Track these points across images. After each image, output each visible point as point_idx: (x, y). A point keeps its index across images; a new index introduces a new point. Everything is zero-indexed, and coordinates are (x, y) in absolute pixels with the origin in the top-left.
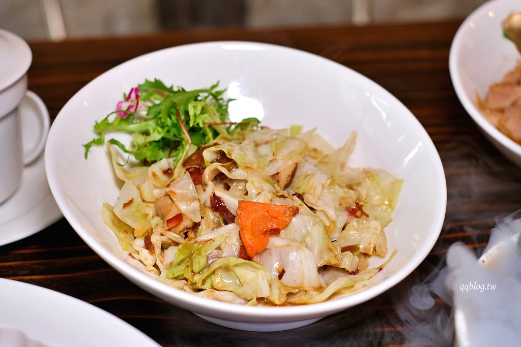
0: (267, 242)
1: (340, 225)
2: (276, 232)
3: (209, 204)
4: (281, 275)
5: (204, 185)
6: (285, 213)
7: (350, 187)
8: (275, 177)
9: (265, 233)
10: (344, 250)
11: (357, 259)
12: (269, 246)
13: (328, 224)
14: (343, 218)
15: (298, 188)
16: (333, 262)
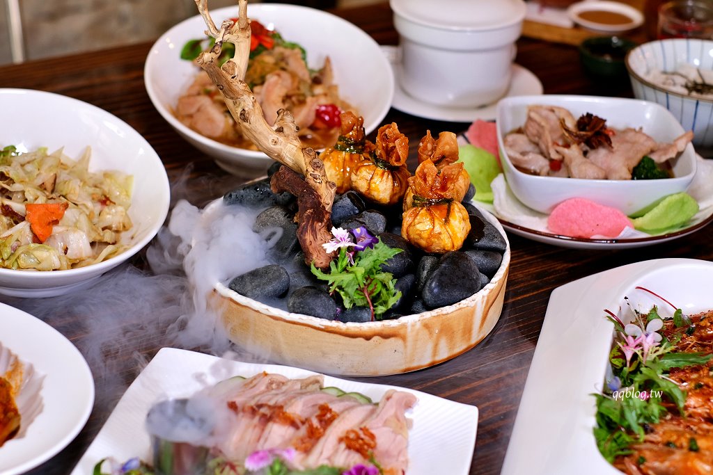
0: (51, 231)
1: (97, 213)
2: (56, 222)
6: (59, 209)
7: (96, 186)
8: (42, 186)
9: (49, 223)
10: (104, 229)
11: (113, 234)
12: (53, 234)
13: (88, 213)
14: (98, 207)
15: (61, 191)
16: (98, 238)
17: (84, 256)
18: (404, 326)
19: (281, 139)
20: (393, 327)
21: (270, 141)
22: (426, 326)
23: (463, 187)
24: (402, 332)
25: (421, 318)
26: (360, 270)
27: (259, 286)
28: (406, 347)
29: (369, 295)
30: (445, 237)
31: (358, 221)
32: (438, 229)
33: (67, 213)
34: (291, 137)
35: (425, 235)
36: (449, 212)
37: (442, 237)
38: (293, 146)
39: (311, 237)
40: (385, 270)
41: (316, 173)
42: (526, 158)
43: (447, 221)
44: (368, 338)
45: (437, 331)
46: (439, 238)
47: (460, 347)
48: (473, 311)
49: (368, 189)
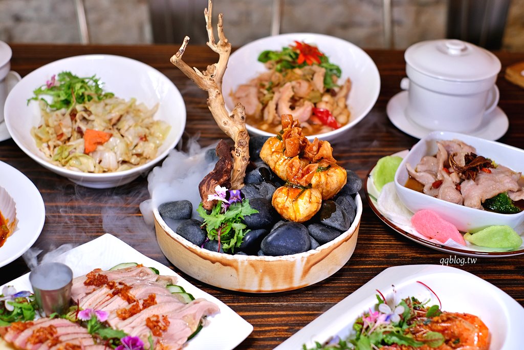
0: (96, 148)
1: (134, 144)
2: (100, 143)
3: (76, 129)
4: (100, 162)
5: (76, 121)
6: (106, 136)
7: (148, 128)
8: (110, 120)
9: (95, 144)
10: (133, 155)
11: (140, 159)
12: (97, 150)
13: (129, 143)
14: (137, 140)
16: (127, 159)
17: (111, 168)
18: (235, 261)
19: (230, 122)
20: (228, 260)
21: (223, 122)
22: (252, 265)
23: (335, 182)
24: (235, 264)
25: (248, 259)
27: (170, 211)
28: (238, 275)
29: (221, 234)
30: (291, 210)
31: (255, 187)
32: (288, 204)
33: (111, 139)
34: (237, 122)
35: (280, 206)
36: (300, 194)
37: (289, 210)
38: (237, 129)
39: (206, 188)
40: (243, 222)
41: (239, 149)
44: (213, 262)
45: (261, 271)
46: (287, 211)
47: (282, 286)
48: (293, 265)
49: (274, 168)
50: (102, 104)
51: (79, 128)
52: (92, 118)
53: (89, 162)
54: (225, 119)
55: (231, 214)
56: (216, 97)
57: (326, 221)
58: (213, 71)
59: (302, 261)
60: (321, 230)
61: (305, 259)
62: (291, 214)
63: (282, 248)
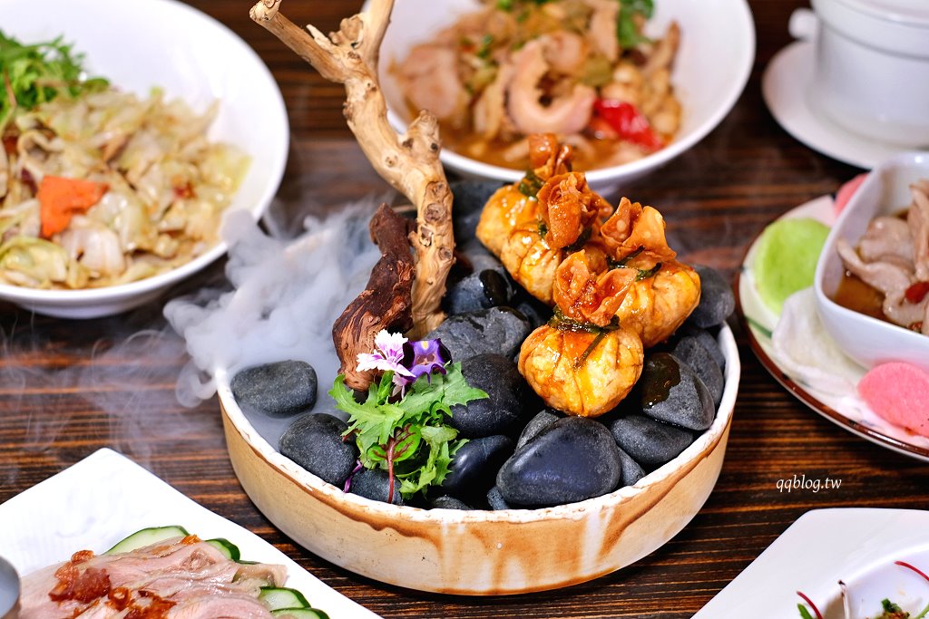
0: (70, 221)
1: (163, 205)
2: (80, 211)
3: (19, 175)
4: (80, 256)
5: (17, 155)
7: (194, 163)
8: (102, 148)
9: (66, 212)
10: (161, 233)
11: (176, 244)
12: (72, 226)
13: (149, 203)
14: (168, 198)
15: (125, 163)
16: (146, 246)
17: (109, 270)
18: (435, 524)
19: (403, 158)
20: (417, 523)
21: (384, 158)
22: (477, 532)
23: (674, 306)
24: (432, 532)
25: (466, 520)
26: (395, 413)
27: (260, 392)
28: (441, 557)
29: (394, 457)
30: (569, 389)
31: (472, 322)
32: (560, 373)
33: (106, 199)
34: (420, 159)
35: (541, 378)
36: (592, 348)
37: (566, 388)
38: (420, 174)
39: (351, 336)
40: (447, 421)
41: (430, 227)
42: (868, 268)
43: (580, 363)
44: (378, 527)
45: (500, 546)
46: (561, 391)
47: (552, 577)
48: (579, 528)
49: (518, 272)
50: (79, 109)
51: (25, 173)
52: (56, 144)
53: (53, 260)
54: (392, 152)
55: (417, 404)
56: (366, 97)
57: (658, 410)
58: (356, 31)
59: (603, 516)
60: (649, 434)
61: (610, 513)
62: (571, 399)
63: (550, 488)
